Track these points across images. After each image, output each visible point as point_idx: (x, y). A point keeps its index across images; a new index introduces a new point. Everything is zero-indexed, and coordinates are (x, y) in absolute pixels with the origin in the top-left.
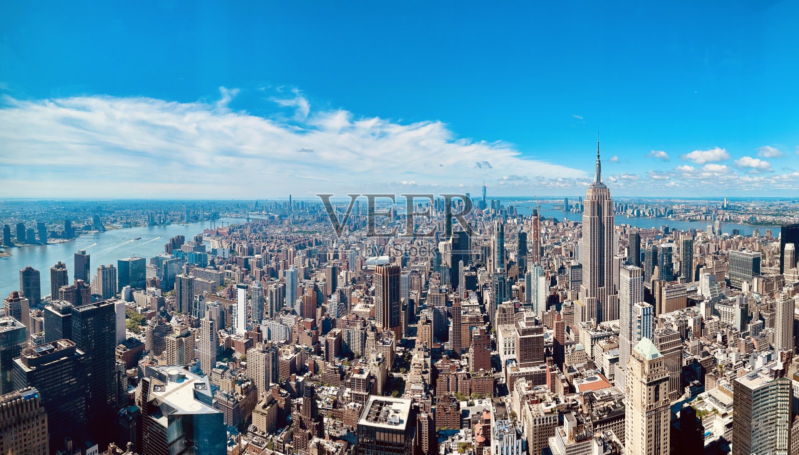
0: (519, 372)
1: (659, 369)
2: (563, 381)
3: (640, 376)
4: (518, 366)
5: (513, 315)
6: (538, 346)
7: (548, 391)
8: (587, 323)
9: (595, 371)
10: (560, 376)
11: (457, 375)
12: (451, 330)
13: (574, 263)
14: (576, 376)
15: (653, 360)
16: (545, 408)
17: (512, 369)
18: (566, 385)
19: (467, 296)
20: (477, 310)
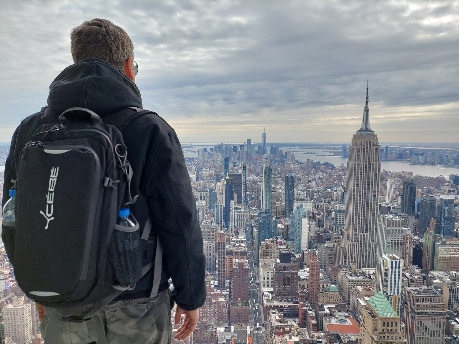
0: (273, 304)
1: (394, 330)
2: (313, 318)
3: (371, 332)
4: (274, 298)
5: (274, 251)
6: (292, 282)
7: (296, 325)
8: (346, 267)
9: (346, 314)
10: (310, 312)
11: (217, 303)
12: (217, 262)
13: (339, 207)
14: (326, 315)
15: (386, 318)
16: (288, 340)
17: (268, 300)
18: (314, 322)
19: (236, 232)
20: (243, 245)
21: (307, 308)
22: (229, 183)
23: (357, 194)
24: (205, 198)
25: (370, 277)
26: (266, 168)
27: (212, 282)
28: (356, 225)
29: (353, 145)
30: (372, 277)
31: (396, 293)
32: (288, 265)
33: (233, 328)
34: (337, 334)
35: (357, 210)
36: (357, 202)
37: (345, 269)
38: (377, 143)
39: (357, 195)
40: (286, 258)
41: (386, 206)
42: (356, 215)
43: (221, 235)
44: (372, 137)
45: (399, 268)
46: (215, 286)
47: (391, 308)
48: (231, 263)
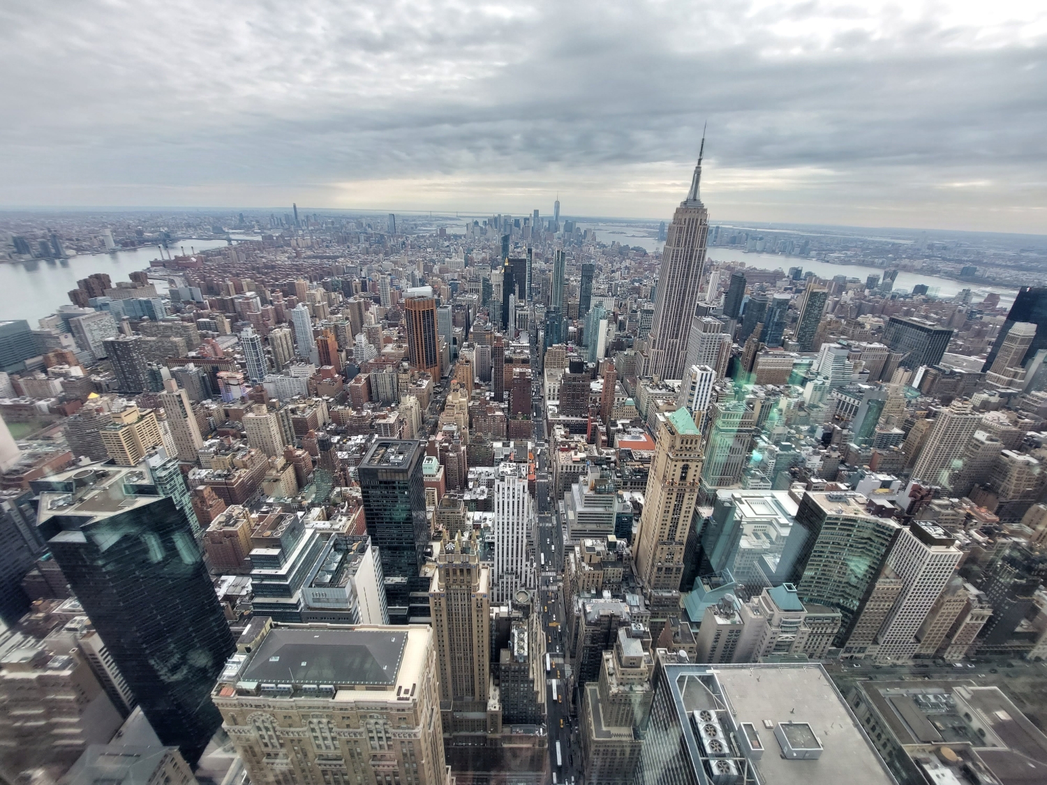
0: (559, 419)
1: (693, 448)
2: (603, 434)
3: (667, 449)
4: (560, 413)
5: (563, 359)
6: (583, 395)
7: (583, 441)
8: (647, 378)
9: (641, 430)
10: (600, 428)
11: (494, 417)
12: (493, 370)
13: (647, 306)
14: (619, 431)
15: (686, 435)
16: (574, 457)
17: (553, 415)
18: (604, 438)
19: (517, 335)
20: (526, 351)
21: (597, 424)
22: (509, 271)
23: (671, 289)
24: (477, 291)
25: (674, 391)
26: (558, 251)
27: (487, 394)
28: (665, 329)
29: (674, 223)
30: (676, 390)
31: (701, 409)
32: (579, 375)
33: (512, 444)
34: (628, 451)
35: (668, 310)
36: (670, 300)
37: (646, 380)
38: (705, 220)
39: (671, 292)
40: (577, 367)
41: (706, 306)
42: (667, 317)
43: (498, 339)
44: (700, 212)
45: (710, 381)
46: (491, 398)
47: (693, 425)
48: (511, 372)
